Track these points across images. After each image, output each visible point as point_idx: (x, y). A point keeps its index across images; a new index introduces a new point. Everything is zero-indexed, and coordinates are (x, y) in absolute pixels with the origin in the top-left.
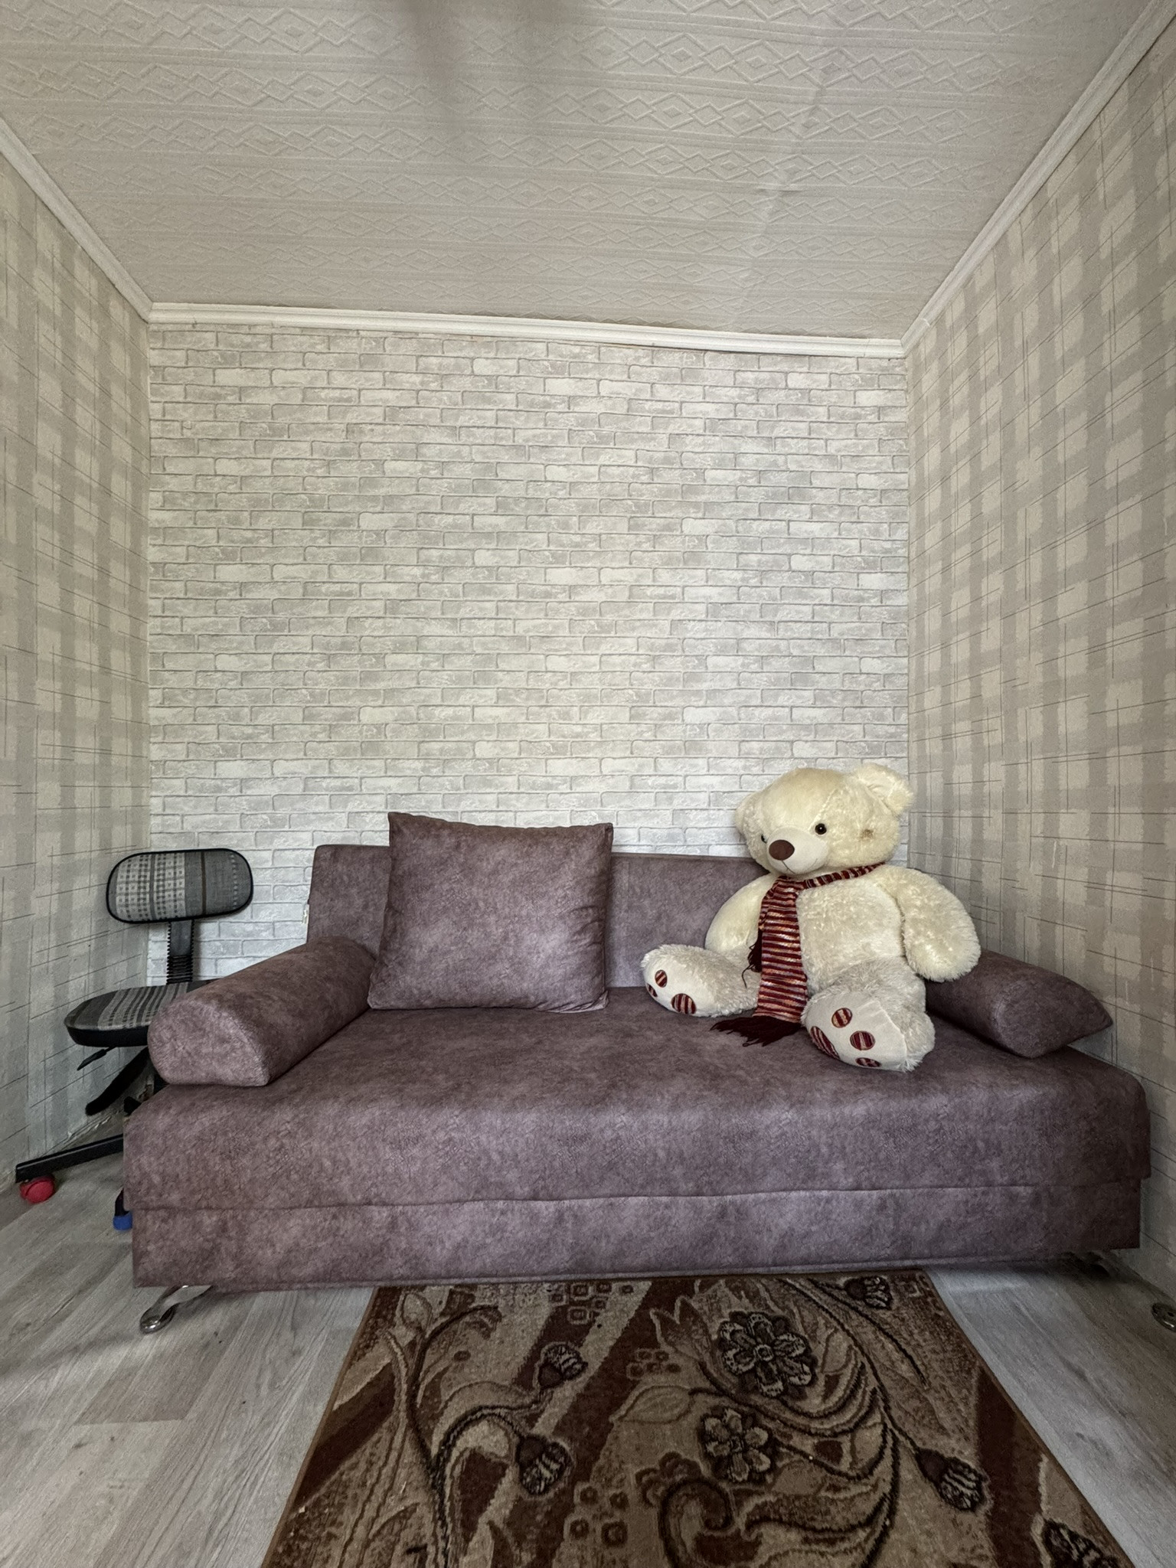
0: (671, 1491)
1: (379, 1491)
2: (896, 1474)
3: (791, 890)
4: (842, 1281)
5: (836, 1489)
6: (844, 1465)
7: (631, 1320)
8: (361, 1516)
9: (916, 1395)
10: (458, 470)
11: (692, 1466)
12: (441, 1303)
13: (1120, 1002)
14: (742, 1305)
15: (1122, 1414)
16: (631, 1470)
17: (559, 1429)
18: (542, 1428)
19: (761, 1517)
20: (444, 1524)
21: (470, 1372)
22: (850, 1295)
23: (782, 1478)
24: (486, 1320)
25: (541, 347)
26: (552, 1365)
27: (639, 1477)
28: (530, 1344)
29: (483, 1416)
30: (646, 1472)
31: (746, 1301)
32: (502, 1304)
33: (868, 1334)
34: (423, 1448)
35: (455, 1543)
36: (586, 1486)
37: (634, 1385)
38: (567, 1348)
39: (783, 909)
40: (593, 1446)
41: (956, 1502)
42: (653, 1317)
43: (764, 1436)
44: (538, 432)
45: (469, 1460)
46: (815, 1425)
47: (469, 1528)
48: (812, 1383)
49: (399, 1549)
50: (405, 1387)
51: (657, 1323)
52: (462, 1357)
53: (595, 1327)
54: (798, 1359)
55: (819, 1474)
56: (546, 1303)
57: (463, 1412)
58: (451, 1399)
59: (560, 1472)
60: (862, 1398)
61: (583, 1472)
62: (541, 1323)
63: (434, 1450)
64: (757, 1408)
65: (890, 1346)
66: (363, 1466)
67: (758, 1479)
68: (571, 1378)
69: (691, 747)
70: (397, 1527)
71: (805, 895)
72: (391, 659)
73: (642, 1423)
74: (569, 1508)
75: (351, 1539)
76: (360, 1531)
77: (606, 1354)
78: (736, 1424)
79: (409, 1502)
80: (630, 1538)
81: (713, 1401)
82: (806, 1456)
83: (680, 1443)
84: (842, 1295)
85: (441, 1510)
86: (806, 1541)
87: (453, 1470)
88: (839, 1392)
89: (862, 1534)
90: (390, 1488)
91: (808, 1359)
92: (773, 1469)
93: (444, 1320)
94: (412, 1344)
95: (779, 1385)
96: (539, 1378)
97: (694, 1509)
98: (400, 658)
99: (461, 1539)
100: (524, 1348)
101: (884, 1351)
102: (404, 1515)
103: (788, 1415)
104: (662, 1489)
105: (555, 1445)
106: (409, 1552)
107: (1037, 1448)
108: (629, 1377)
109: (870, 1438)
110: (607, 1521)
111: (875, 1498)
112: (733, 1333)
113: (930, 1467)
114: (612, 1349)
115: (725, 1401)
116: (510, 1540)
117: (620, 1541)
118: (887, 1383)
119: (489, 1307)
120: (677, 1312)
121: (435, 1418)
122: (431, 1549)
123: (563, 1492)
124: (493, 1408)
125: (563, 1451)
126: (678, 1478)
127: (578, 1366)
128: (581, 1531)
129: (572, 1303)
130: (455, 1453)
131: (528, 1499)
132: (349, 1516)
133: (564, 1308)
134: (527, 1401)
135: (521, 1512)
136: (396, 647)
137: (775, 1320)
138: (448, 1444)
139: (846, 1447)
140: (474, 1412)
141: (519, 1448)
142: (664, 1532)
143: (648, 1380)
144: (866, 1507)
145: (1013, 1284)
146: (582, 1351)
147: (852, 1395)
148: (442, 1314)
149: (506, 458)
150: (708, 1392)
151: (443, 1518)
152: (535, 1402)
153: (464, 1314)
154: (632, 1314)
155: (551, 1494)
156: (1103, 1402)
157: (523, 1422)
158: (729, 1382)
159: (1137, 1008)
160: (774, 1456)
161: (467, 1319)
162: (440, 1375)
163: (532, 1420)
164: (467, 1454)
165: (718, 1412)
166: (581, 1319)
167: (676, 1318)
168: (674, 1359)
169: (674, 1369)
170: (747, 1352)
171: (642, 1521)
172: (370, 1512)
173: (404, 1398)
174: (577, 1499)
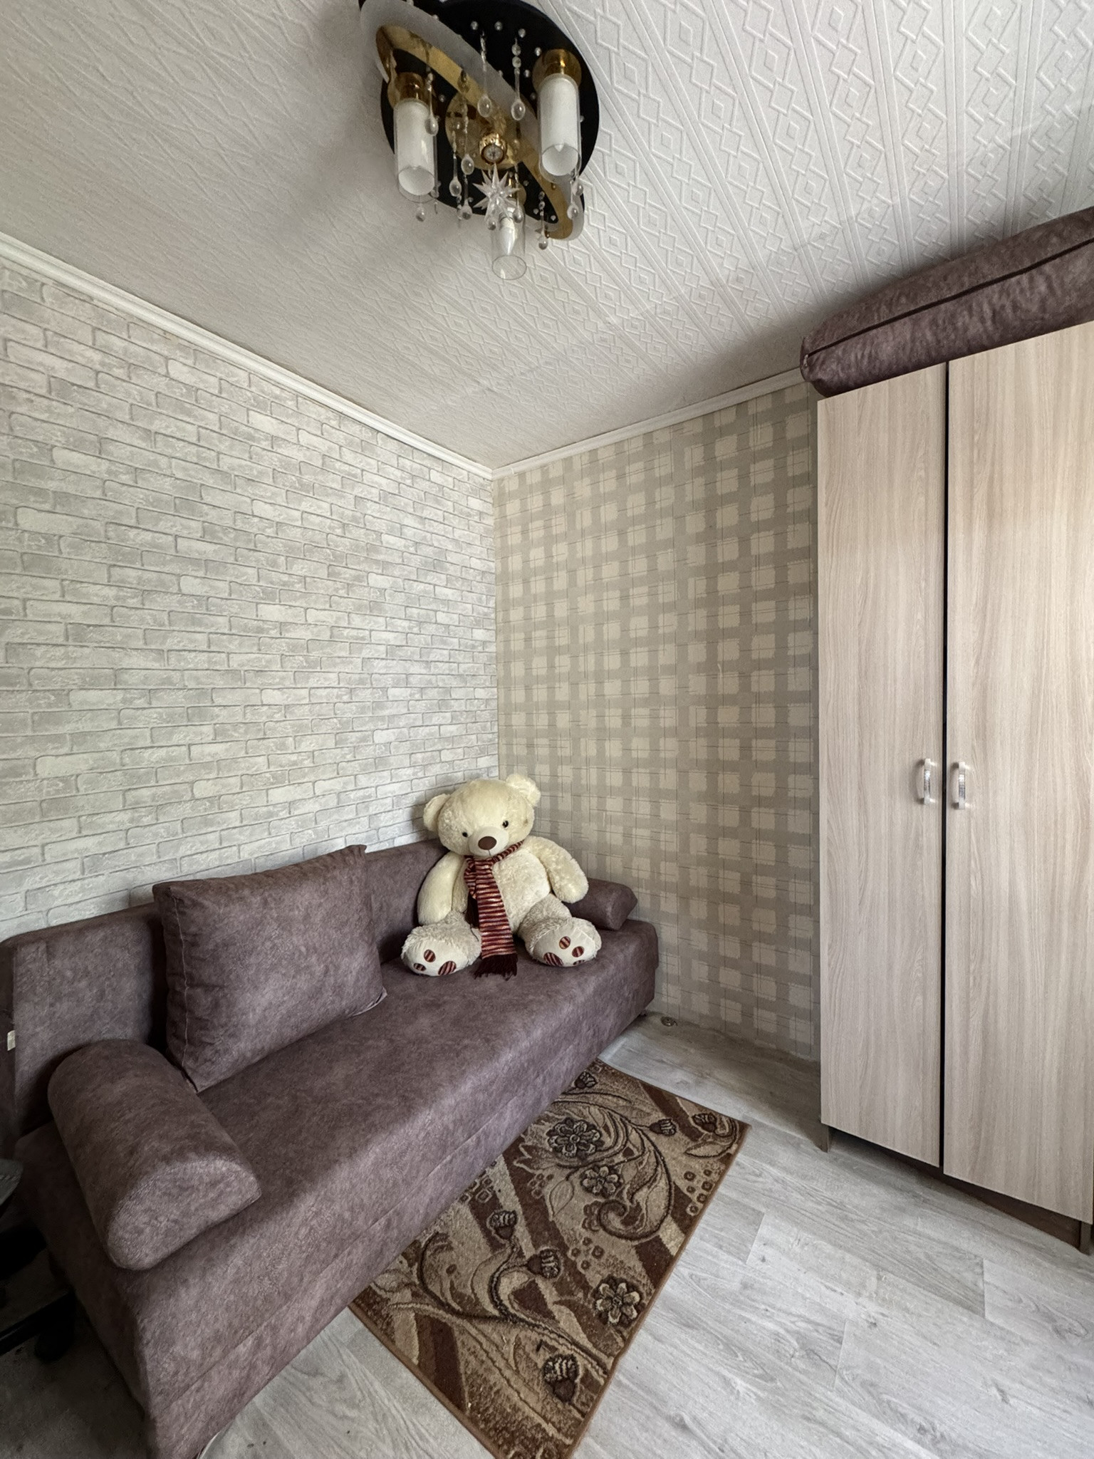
0: (599, 1219)
1: (494, 1354)
2: (651, 1141)
3: (487, 867)
4: (573, 1085)
5: (641, 1163)
6: (636, 1153)
7: (511, 1175)
8: (500, 1370)
9: (633, 1109)
10: (155, 482)
11: (596, 1203)
12: (401, 1262)
13: (640, 890)
14: (548, 1127)
15: (681, 1066)
16: (579, 1227)
17: (536, 1245)
18: (529, 1252)
19: (632, 1196)
20: (538, 1326)
21: (465, 1270)
22: (580, 1088)
23: (625, 1177)
24: (440, 1243)
25: (243, 375)
26: (500, 1227)
27: (584, 1226)
28: (478, 1230)
29: (498, 1278)
30: (584, 1222)
31: (547, 1124)
32: (438, 1228)
33: (600, 1099)
34: (487, 1318)
35: (551, 1325)
36: (570, 1251)
37: (543, 1198)
38: (498, 1214)
39: (487, 881)
40: (555, 1234)
41: (670, 1134)
42: (518, 1165)
43: (606, 1169)
44: (244, 463)
45: (516, 1297)
46: (616, 1148)
47: (549, 1315)
48: (601, 1135)
49: (532, 1355)
50: (441, 1312)
51: (522, 1166)
52: (451, 1270)
53: (498, 1194)
54: (588, 1130)
55: (633, 1163)
56: (460, 1206)
57: (487, 1287)
58: (473, 1289)
59: (556, 1258)
60: (620, 1125)
61: (564, 1248)
62: (470, 1217)
63: (496, 1313)
64: (594, 1161)
65: (610, 1098)
66: (472, 1358)
67: (618, 1185)
68: (515, 1222)
69: (379, 763)
70: (521, 1352)
71: (496, 868)
72: (77, 697)
73: (563, 1208)
74: (574, 1264)
75: (508, 1381)
76: (508, 1373)
77: (517, 1199)
78: (594, 1174)
79: (513, 1339)
80: (604, 1248)
81: (578, 1173)
82: (624, 1162)
83: (584, 1201)
84: (577, 1091)
85: (529, 1324)
86: (649, 1187)
87: (514, 1308)
88: (612, 1130)
89: (659, 1169)
90: (497, 1347)
91: (591, 1127)
92: (620, 1177)
93: (416, 1265)
94: (414, 1294)
95: (592, 1146)
96: (501, 1237)
97: (612, 1215)
98: (93, 696)
99: (551, 1322)
100: (478, 1234)
101: (610, 1101)
102: (518, 1345)
103: (606, 1154)
104: (595, 1222)
105: (542, 1252)
106: (538, 1349)
107: (673, 1096)
108: (537, 1198)
109: (634, 1136)
110: (591, 1252)
111: (652, 1153)
112: (556, 1142)
113: (657, 1129)
114: (517, 1194)
115: (581, 1170)
116: (568, 1298)
117: (602, 1252)
118: (622, 1113)
119: (433, 1237)
120: (525, 1153)
121: (477, 1302)
122: (545, 1338)
123: (565, 1262)
124: (498, 1270)
125: (548, 1251)
126: (596, 1212)
127: (512, 1216)
128: (587, 1265)
129: (474, 1194)
130: (506, 1303)
131: (556, 1280)
132: (494, 1377)
133: (473, 1199)
134: (509, 1251)
135: (561, 1288)
136: (84, 681)
137: (565, 1122)
138: (497, 1302)
139: (631, 1147)
140: (492, 1281)
141: (529, 1269)
142: (611, 1233)
143: (546, 1191)
144: (653, 1160)
145: (622, 1041)
146: (505, 1208)
147: (616, 1128)
148: (411, 1265)
149: (211, 482)
150: (573, 1173)
151: (535, 1325)
152: (513, 1248)
153: (423, 1254)
154: (508, 1172)
155: (562, 1268)
156: (675, 1066)
157: (518, 1260)
158: (575, 1162)
159: (648, 892)
160: (616, 1173)
161: (428, 1253)
162: (452, 1288)
163: (521, 1254)
164: (512, 1297)
165: (583, 1177)
166: (487, 1196)
167: (528, 1156)
168: (546, 1174)
169: (550, 1177)
170: (568, 1145)
171: (601, 1238)
172: (501, 1364)
173: (448, 1316)
174: (573, 1258)
